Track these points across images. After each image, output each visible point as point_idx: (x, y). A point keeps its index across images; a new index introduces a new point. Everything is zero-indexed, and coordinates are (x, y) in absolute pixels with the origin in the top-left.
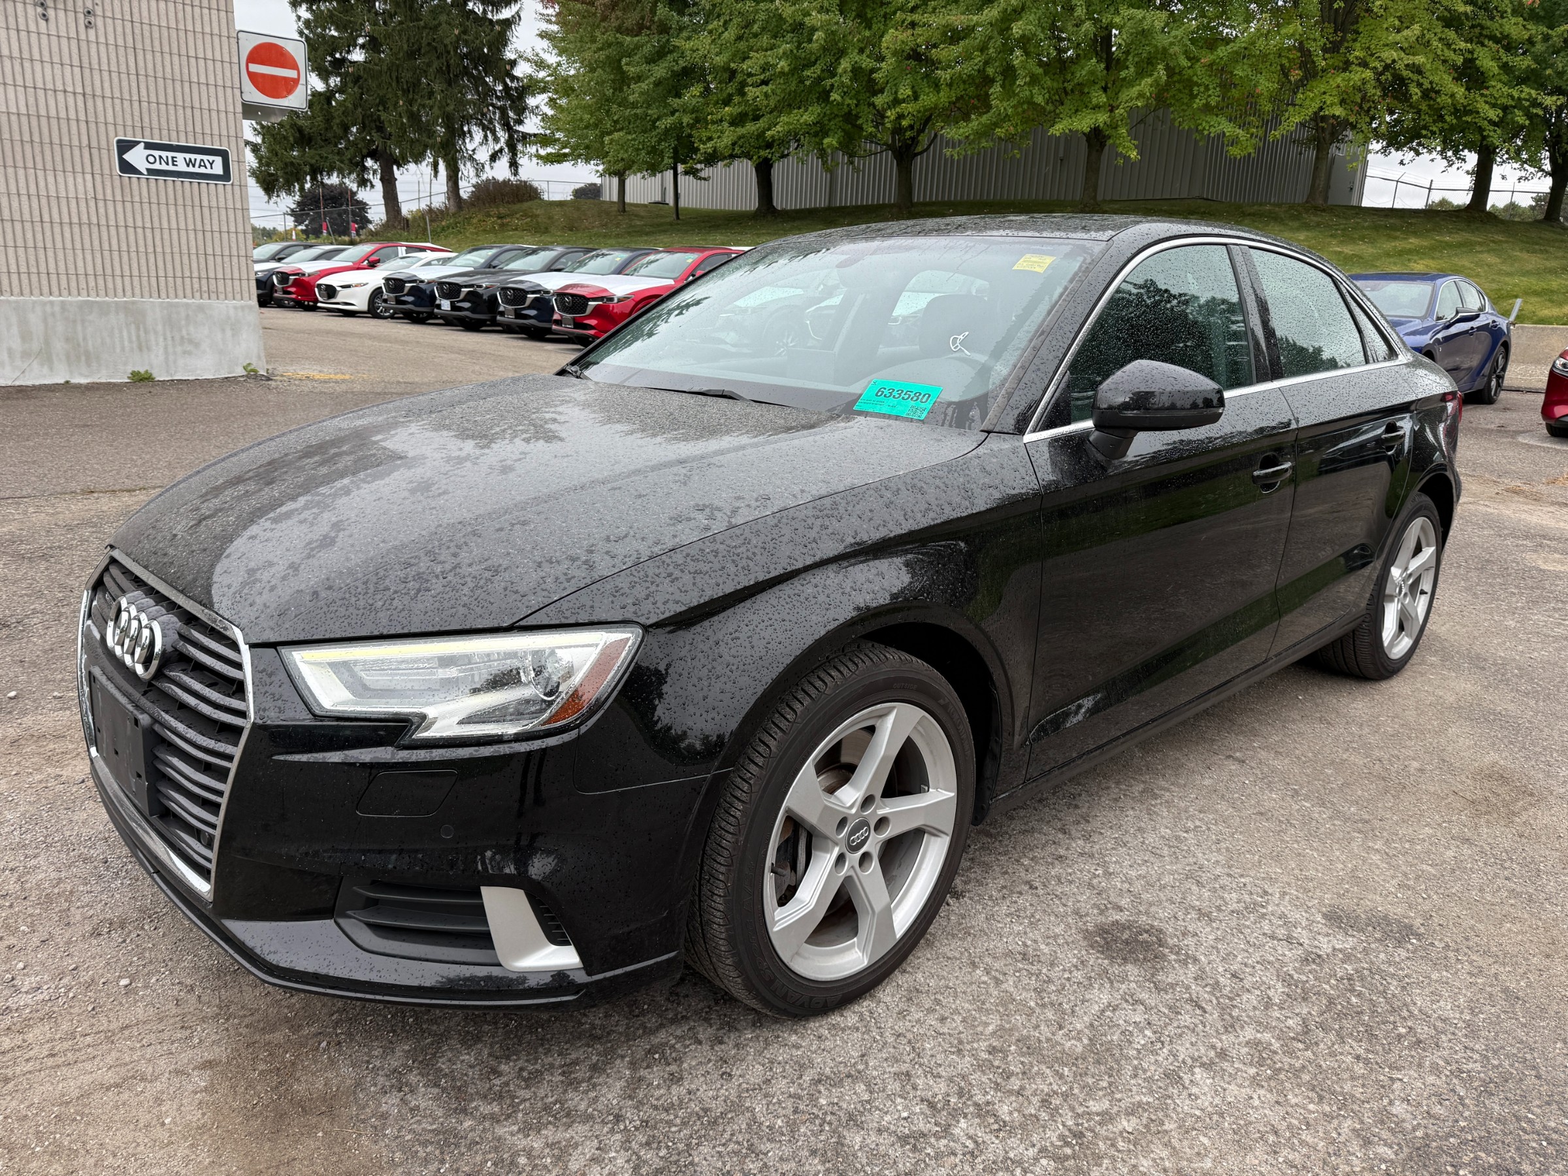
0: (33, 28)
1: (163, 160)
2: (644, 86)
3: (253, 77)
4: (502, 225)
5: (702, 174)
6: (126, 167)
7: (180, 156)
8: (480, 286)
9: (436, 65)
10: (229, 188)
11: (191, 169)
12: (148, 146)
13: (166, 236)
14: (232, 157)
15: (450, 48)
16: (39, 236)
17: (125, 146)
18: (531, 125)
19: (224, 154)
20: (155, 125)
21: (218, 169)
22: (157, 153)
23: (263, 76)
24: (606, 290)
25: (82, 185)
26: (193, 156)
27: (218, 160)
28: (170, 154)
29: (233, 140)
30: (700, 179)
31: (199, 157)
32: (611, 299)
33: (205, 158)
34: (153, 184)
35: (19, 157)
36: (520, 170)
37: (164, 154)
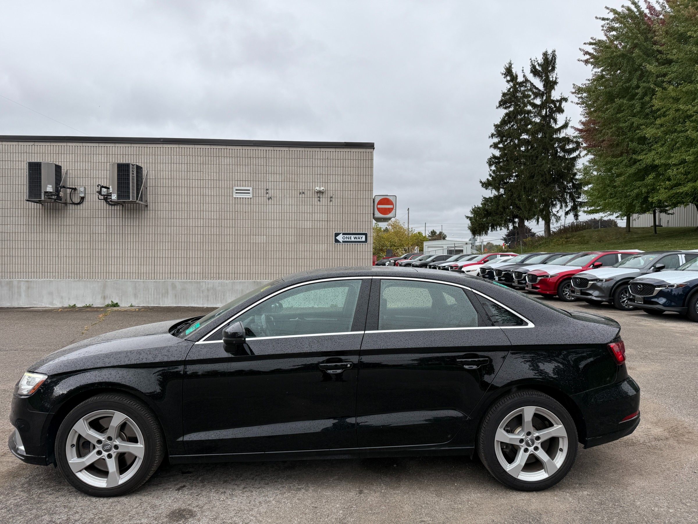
0: (316, 204)
1: (347, 238)
2: (622, 178)
3: (379, 209)
4: (567, 241)
5: (670, 212)
6: (337, 241)
7: (352, 236)
8: (510, 271)
9: (540, 180)
10: (366, 245)
11: (355, 240)
12: (344, 234)
13: (346, 261)
14: (369, 235)
15: (546, 173)
16: (311, 263)
17: (337, 235)
18: (583, 198)
19: (366, 235)
20: (346, 227)
21: (364, 239)
22: (346, 236)
23: (382, 208)
24: (546, 272)
25: (323, 247)
26: (356, 236)
27: (364, 236)
28: (350, 236)
29: (369, 230)
30: (669, 214)
31: (358, 236)
32: (548, 276)
33: (360, 236)
34: (344, 245)
35: (308, 240)
36: (579, 218)
37: (348, 236)
